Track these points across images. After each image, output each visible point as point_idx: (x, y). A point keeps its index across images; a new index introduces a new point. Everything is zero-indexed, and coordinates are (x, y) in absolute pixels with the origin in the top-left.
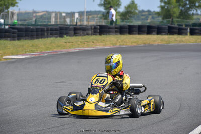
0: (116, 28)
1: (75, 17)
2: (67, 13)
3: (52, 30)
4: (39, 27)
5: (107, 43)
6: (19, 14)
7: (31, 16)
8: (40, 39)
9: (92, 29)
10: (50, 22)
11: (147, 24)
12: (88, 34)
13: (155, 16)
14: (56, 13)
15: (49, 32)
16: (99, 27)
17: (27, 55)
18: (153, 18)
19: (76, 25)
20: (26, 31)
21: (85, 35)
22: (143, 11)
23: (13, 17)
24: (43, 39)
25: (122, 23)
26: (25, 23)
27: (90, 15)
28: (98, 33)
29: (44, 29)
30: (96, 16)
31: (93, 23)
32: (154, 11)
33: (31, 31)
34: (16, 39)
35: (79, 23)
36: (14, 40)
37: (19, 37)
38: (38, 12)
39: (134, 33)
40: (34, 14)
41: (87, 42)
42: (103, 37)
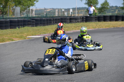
0: (95, 18)
1: (70, 11)
2: (65, 9)
3: (56, 20)
4: (48, 18)
5: (90, 27)
6: (36, 11)
7: (43, 12)
8: (49, 26)
9: (80, 18)
10: (55, 15)
11: (116, 15)
12: (78, 22)
13: (120, 9)
14: (59, 10)
15: (55, 21)
16: (85, 17)
17: (41, 35)
18: (119, 11)
19: (71, 16)
20: (40, 21)
21: (76, 23)
22: (112, 7)
23: (32, 12)
24: (51, 25)
25: (100, 15)
26: (40, 16)
27: (79, 10)
28: (85, 21)
29: (51, 19)
30: (83, 10)
31: (81, 15)
32: (120, 7)
33: (44, 21)
34: (35, 25)
35: (72, 15)
36: (33, 26)
37: (36, 25)
38: (48, 9)
39: (107, 20)
40: (45, 11)
41: (78, 27)
42: (88, 23)
